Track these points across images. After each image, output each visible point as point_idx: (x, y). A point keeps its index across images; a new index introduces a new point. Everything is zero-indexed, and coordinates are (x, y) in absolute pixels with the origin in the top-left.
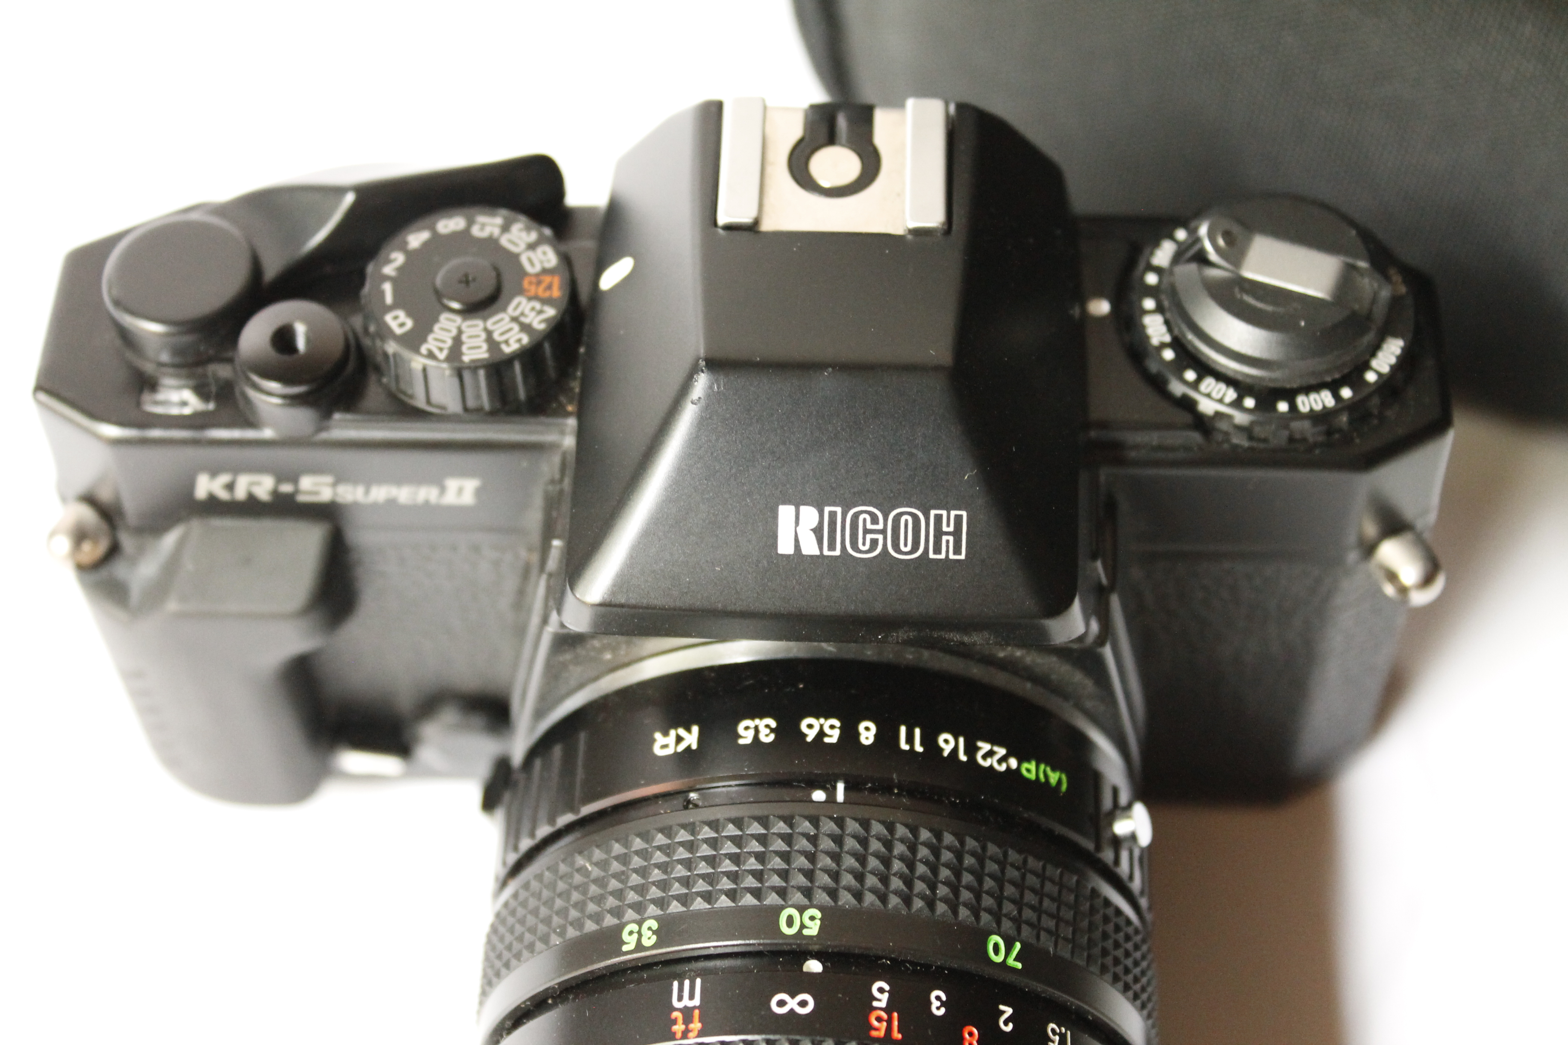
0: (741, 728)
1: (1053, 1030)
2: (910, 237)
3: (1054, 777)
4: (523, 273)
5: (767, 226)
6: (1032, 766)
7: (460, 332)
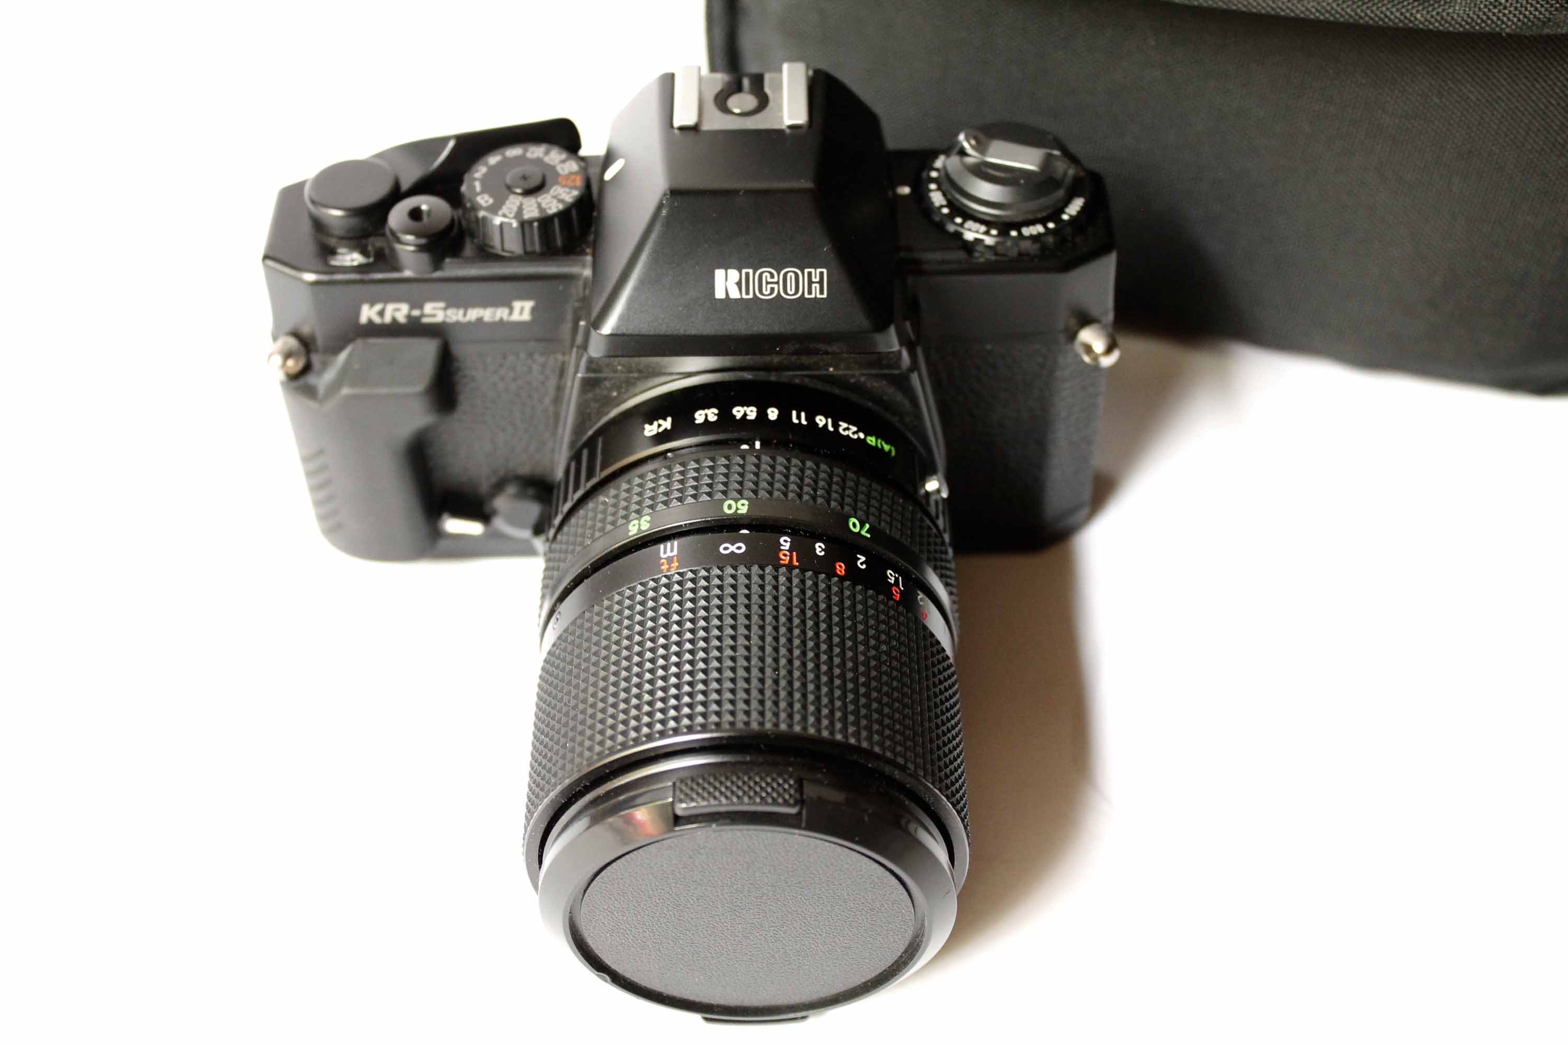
0: (697, 415)
1: (891, 574)
2: (788, 131)
3: (887, 447)
4: (558, 175)
5: (705, 127)
6: (873, 439)
7: (521, 205)
